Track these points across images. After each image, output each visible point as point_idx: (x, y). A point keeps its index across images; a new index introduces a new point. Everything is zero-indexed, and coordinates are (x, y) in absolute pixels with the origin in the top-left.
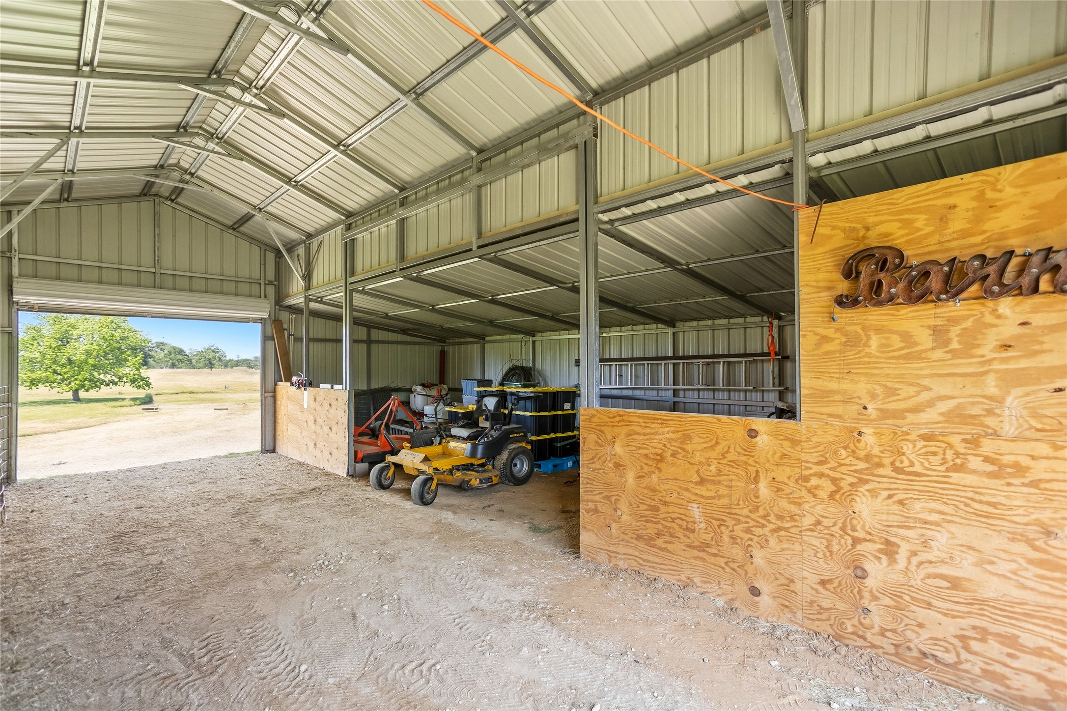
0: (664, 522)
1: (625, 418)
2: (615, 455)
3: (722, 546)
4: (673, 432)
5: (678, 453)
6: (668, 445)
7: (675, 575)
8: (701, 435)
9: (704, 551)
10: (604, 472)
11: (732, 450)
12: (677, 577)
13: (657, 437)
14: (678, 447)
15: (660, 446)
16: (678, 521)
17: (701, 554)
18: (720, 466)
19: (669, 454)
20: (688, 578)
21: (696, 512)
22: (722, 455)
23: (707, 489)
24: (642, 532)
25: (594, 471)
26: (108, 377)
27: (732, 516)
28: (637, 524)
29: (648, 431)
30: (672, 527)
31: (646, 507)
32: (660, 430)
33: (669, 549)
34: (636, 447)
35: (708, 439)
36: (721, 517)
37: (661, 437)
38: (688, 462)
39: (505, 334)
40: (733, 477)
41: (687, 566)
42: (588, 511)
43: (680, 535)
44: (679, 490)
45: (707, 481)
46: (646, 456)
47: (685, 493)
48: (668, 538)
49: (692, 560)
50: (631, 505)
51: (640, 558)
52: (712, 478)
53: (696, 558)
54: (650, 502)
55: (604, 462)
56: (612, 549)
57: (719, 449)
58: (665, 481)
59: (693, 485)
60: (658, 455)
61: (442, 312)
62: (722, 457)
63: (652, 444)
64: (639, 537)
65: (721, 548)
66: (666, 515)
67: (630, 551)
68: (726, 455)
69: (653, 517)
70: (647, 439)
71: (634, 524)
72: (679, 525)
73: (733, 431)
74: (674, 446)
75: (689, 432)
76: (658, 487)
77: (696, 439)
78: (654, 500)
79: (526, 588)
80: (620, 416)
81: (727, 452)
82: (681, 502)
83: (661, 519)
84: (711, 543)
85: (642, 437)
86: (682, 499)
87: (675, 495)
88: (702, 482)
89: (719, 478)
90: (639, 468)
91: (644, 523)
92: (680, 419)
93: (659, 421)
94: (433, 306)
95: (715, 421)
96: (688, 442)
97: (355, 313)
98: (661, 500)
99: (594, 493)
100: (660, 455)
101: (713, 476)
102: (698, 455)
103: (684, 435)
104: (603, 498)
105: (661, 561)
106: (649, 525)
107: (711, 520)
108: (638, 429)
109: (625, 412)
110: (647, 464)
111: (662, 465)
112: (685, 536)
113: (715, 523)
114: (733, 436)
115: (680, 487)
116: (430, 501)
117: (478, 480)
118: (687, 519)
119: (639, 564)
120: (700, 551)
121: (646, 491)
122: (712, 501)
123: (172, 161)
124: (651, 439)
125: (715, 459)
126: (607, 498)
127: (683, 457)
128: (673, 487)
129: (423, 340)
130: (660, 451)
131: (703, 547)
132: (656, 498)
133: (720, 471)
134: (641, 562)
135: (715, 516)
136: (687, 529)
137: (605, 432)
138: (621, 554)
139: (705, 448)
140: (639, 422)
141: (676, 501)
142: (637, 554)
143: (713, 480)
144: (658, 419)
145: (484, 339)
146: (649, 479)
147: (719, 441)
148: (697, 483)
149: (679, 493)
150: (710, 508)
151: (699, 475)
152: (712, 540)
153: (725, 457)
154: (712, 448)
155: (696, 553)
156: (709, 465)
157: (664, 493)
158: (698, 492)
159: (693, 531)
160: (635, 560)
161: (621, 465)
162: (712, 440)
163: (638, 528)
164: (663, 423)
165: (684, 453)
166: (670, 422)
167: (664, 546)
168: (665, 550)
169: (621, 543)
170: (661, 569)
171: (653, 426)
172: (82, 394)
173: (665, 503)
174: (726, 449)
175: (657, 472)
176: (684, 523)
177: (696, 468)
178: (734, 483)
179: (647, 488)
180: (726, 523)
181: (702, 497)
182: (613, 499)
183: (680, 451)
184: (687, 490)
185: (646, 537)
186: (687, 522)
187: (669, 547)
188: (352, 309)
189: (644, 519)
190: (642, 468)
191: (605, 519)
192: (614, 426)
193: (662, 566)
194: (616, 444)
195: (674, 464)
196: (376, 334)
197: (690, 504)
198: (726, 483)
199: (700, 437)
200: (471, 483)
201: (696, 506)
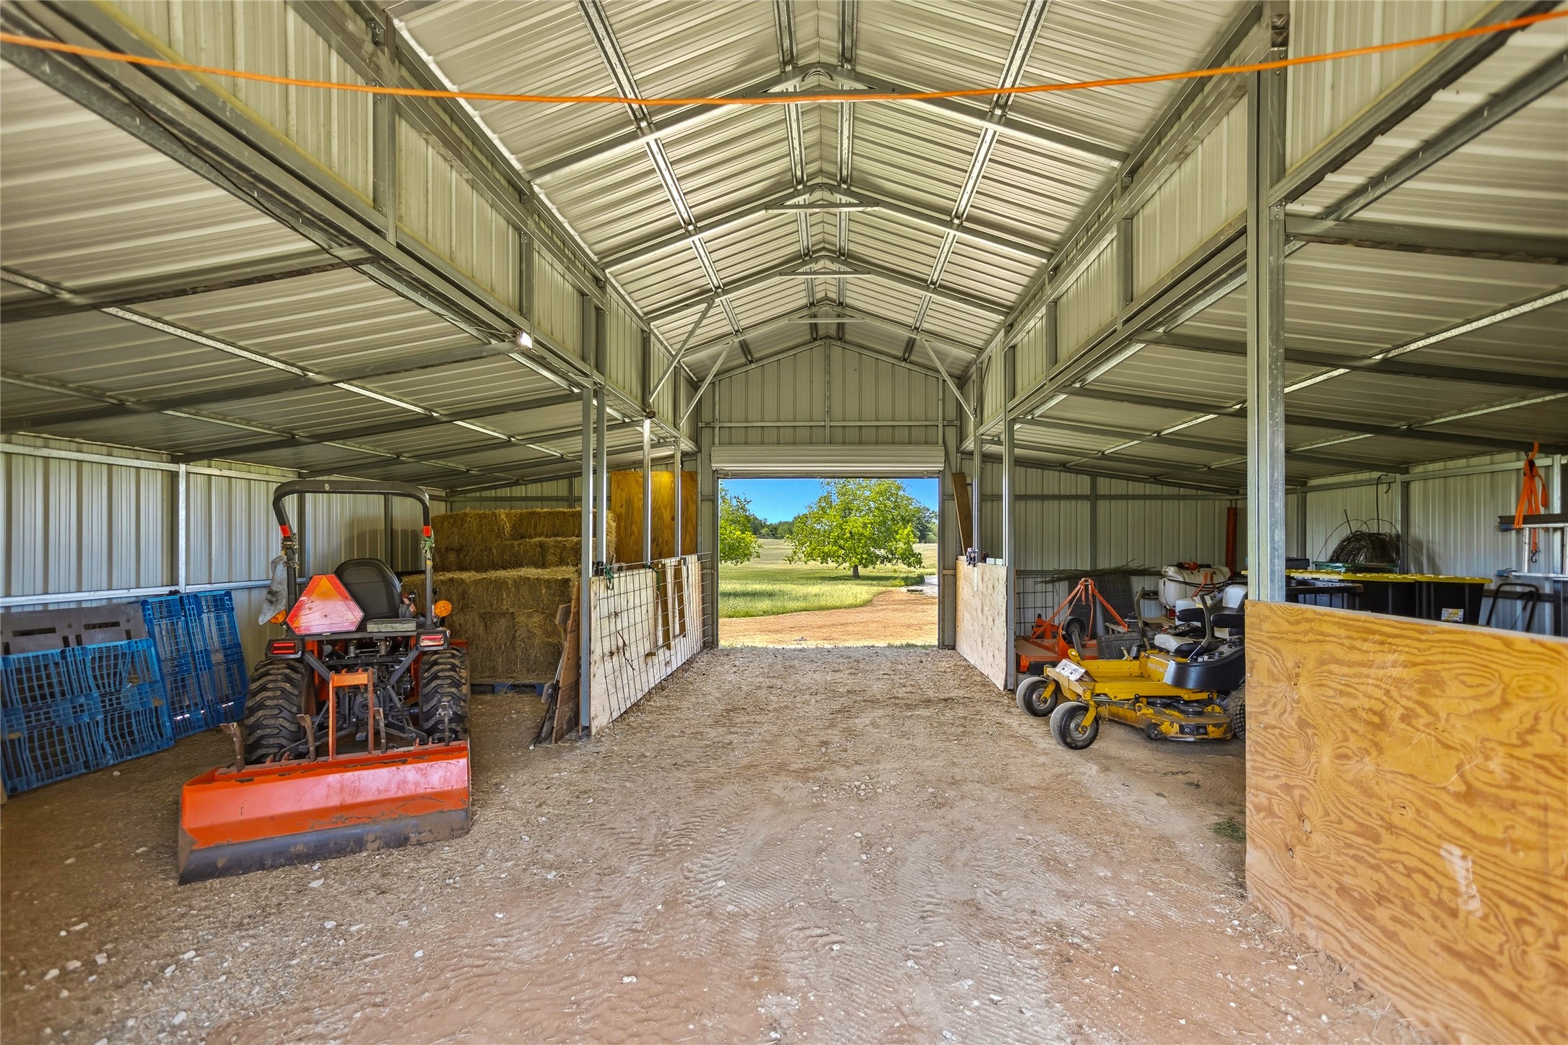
0: (1389, 872)
1: (1315, 626)
2: (1298, 702)
3: (1528, 979)
4: (1406, 665)
5: (1418, 716)
6: (1395, 693)
7: (1418, 1007)
8: (1464, 678)
9: (1482, 973)
10: (1281, 735)
11: (1544, 725)
12: (1421, 1013)
13: (1372, 672)
14: (1416, 702)
15: (1379, 693)
16: (1419, 877)
17: (1476, 979)
18: (1515, 764)
19: (1397, 715)
20: (1447, 1027)
21: (1459, 866)
22: (1520, 735)
23: (1483, 816)
24: (1347, 880)
25: (1265, 728)
26: (882, 552)
27: (1554, 907)
28: (1339, 859)
29: (1356, 656)
30: (1407, 889)
31: (1353, 827)
32: (1379, 658)
33: (1403, 938)
34: (1335, 690)
35: (1482, 690)
36: (1521, 899)
37: (1381, 673)
38: (1438, 740)
39: (1346, 472)
40: (1550, 801)
41: (1440, 996)
42: (1258, 809)
43: (1425, 913)
44: (1419, 804)
45: (1483, 795)
46: (1353, 711)
47: (1433, 815)
48: (1400, 913)
49: (1453, 986)
50: (1328, 814)
51: (1346, 937)
52: (1493, 790)
53: (1464, 984)
54: (1361, 817)
55: (1283, 714)
56: (1294, 897)
57: (1510, 717)
58: (1389, 776)
59: (1450, 800)
60: (1375, 713)
61: (1174, 440)
62: (1515, 741)
63: (1363, 688)
64: (1343, 890)
65: (1525, 983)
66: (1395, 856)
67: (1327, 916)
68: (1529, 738)
69: (1369, 854)
70: (1355, 676)
71: (1333, 857)
72: (1421, 888)
73: (1548, 677)
74: (1408, 698)
75: (1439, 667)
76: (1376, 787)
77: (1454, 689)
78: (1369, 815)
79: (1087, 906)
80: (1308, 620)
81: (1532, 730)
82: (1424, 833)
83: (1385, 863)
84: (1499, 958)
85: (1345, 670)
86: (1425, 827)
87: (1410, 813)
88: (1469, 795)
89: (1510, 794)
90: (1340, 736)
91: (1351, 862)
92: (1418, 636)
93: (1377, 637)
94: (1159, 433)
95: (1498, 645)
96: (1437, 692)
97: (1017, 451)
98: (1382, 819)
99: (1267, 774)
100: (1379, 714)
101: (1497, 787)
102: (1459, 726)
103: (1427, 673)
104: (1280, 787)
105: (1385, 959)
106: (1361, 869)
107: (1496, 900)
108: (1339, 653)
109: (1315, 612)
110: (1354, 731)
111: (1382, 737)
112: (1436, 918)
113: (1510, 913)
114: (1547, 688)
115: (1422, 798)
116: (1080, 744)
117: (1176, 726)
118: (1439, 878)
119: (1343, 949)
120: (1472, 970)
121: (1352, 790)
122: (1495, 850)
123: (819, 296)
124: (1361, 675)
125: (1501, 743)
126: (1288, 788)
127: (1427, 725)
128: (1409, 796)
129: (1193, 492)
130: (1379, 707)
131: (1480, 962)
132: (1373, 811)
133: (1515, 777)
134: (1348, 947)
135: (1505, 891)
136: (1439, 903)
137: (1283, 651)
138: (1310, 915)
139: (1476, 712)
140: (1338, 636)
141: (1413, 828)
142: (1339, 925)
143: (1497, 797)
144: (1374, 632)
145: (1305, 483)
146: (1359, 766)
147: (1510, 698)
148: (1458, 796)
149: (1418, 811)
150: (1494, 868)
151: (1462, 776)
152: (1501, 952)
153: (1525, 744)
154: (1493, 713)
155: (1461, 970)
156: (1487, 758)
157: (1389, 803)
158: (1462, 818)
159: (1454, 914)
160: (1337, 939)
161: (1308, 725)
162: (1490, 694)
163: (1340, 869)
164: (1385, 642)
165: (1427, 718)
166: (1398, 641)
167: (1391, 926)
168: (1391, 936)
169: (1310, 890)
170: (1386, 979)
171: (1366, 646)
172: (861, 571)
173: (1391, 827)
174: (1528, 723)
175: (1374, 752)
176: (1432, 888)
177: (1455, 758)
178: (1551, 817)
179: (1356, 783)
180: (1535, 920)
181: (1471, 832)
182: (1297, 792)
183: (1420, 710)
184: (1437, 807)
185: (1356, 895)
186: (1440, 887)
187: (1404, 933)
188: (1013, 444)
189: (1351, 852)
190: (1346, 739)
191: (1283, 830)
192: (1297, 641)
193: (1387, 973)
194: (1302, 681)
195: (1406, 741)
196: (1104, 485)
197: (1446, 845)
198: (1530, 812)
199: (1463, 682)
200: (1163, 728)
201: (1457, 852)
